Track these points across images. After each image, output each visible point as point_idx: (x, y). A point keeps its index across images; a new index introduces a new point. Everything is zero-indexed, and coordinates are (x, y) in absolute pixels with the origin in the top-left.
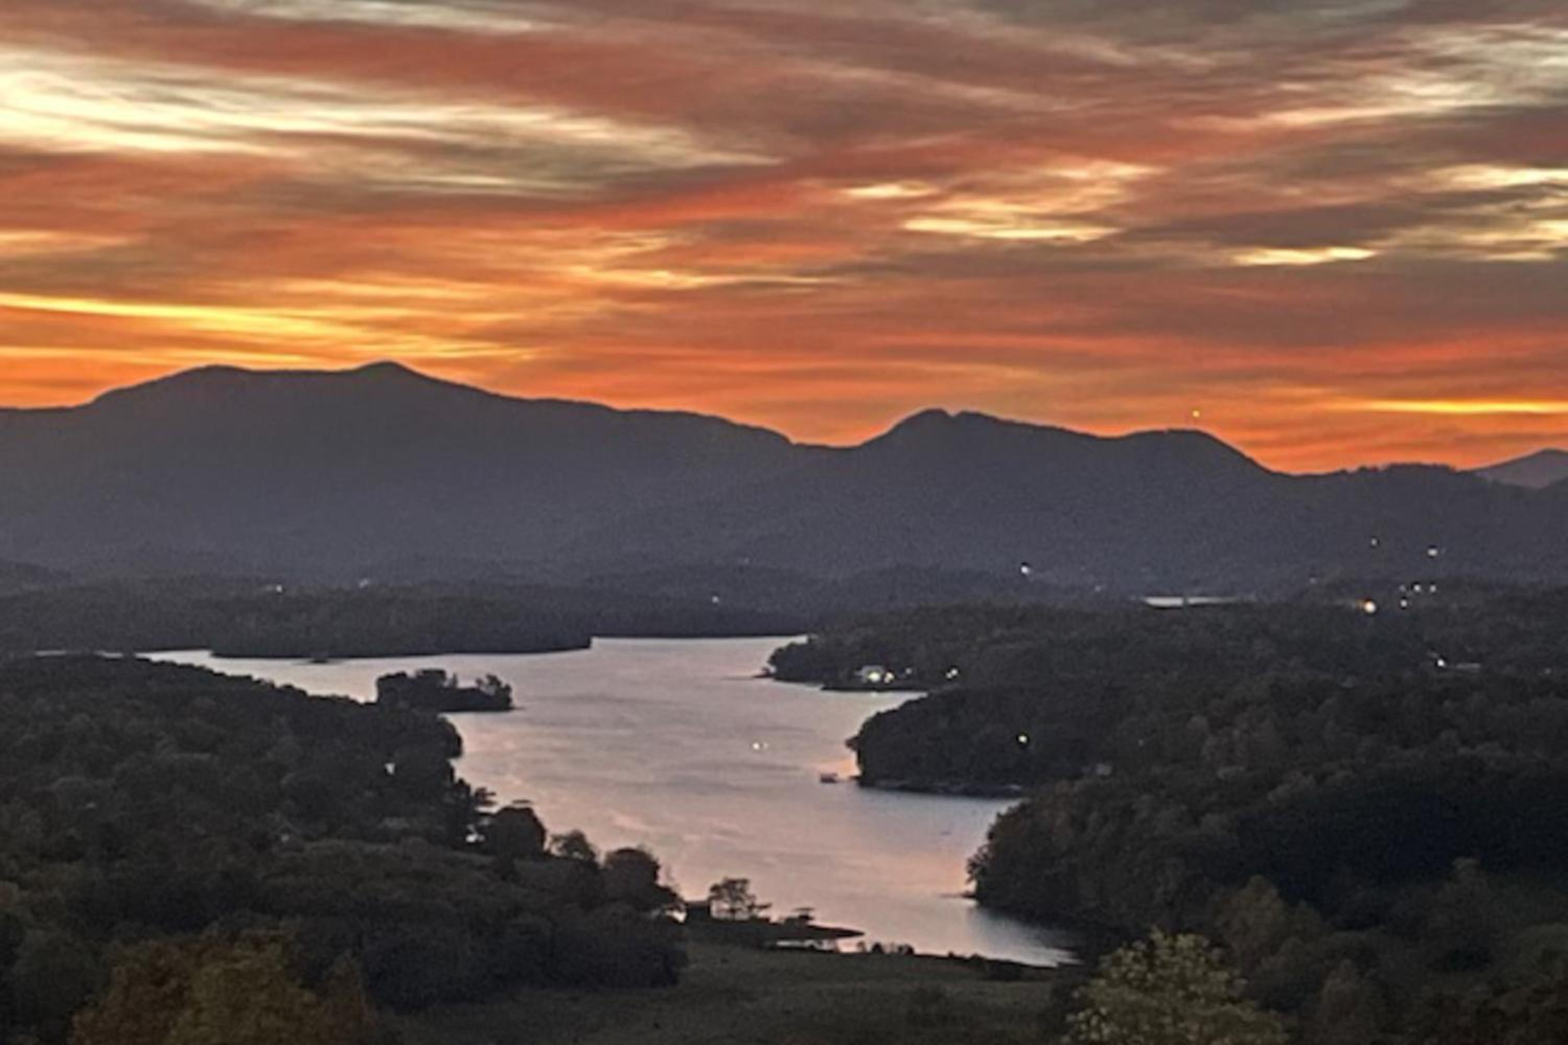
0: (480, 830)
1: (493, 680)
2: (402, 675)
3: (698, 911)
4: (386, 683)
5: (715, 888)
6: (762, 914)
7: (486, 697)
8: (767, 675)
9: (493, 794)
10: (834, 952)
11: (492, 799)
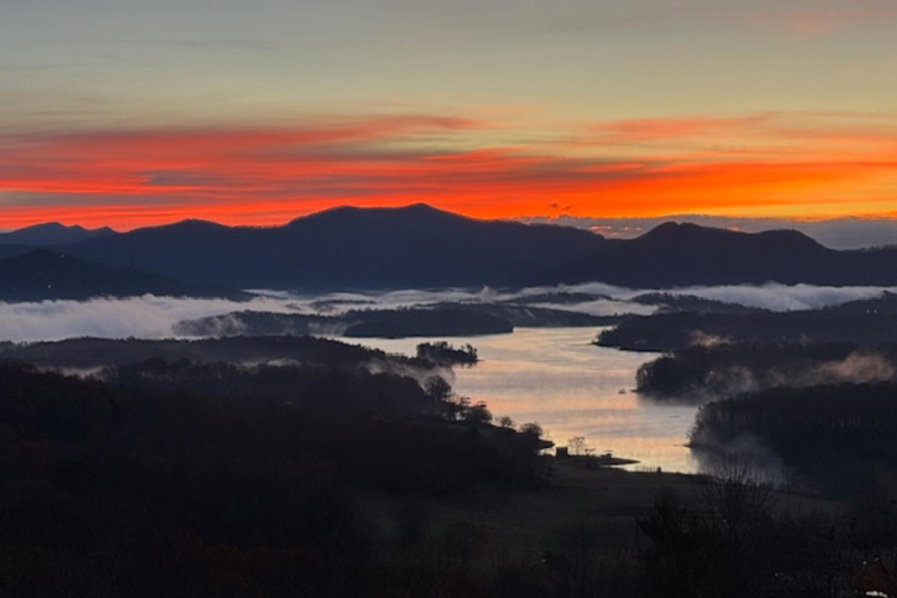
0: (463, 415)
1: (469, 347)
2: (428, 344)
3: (562, 452)
4: (422, 348)
5: (570, 441)
6: (591, 453)
7: (465, 354)
8: (594, 343)
9: (468, 398)
10: (623, 472)
11: (469, 401)
